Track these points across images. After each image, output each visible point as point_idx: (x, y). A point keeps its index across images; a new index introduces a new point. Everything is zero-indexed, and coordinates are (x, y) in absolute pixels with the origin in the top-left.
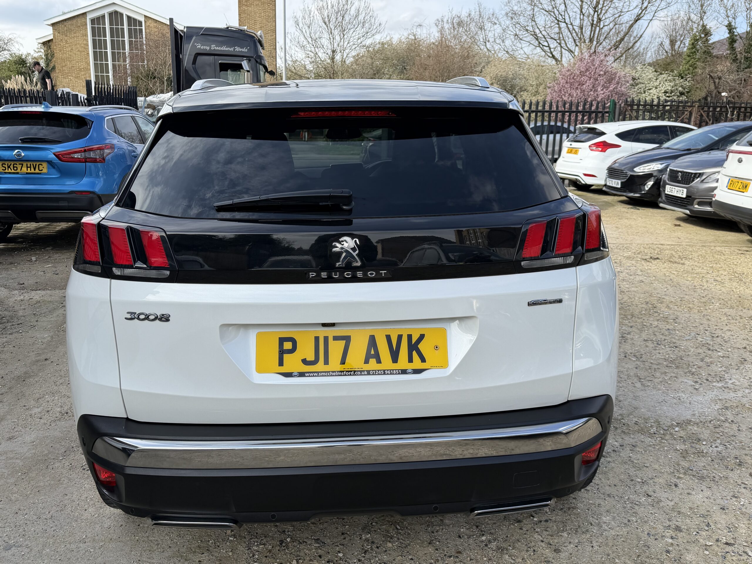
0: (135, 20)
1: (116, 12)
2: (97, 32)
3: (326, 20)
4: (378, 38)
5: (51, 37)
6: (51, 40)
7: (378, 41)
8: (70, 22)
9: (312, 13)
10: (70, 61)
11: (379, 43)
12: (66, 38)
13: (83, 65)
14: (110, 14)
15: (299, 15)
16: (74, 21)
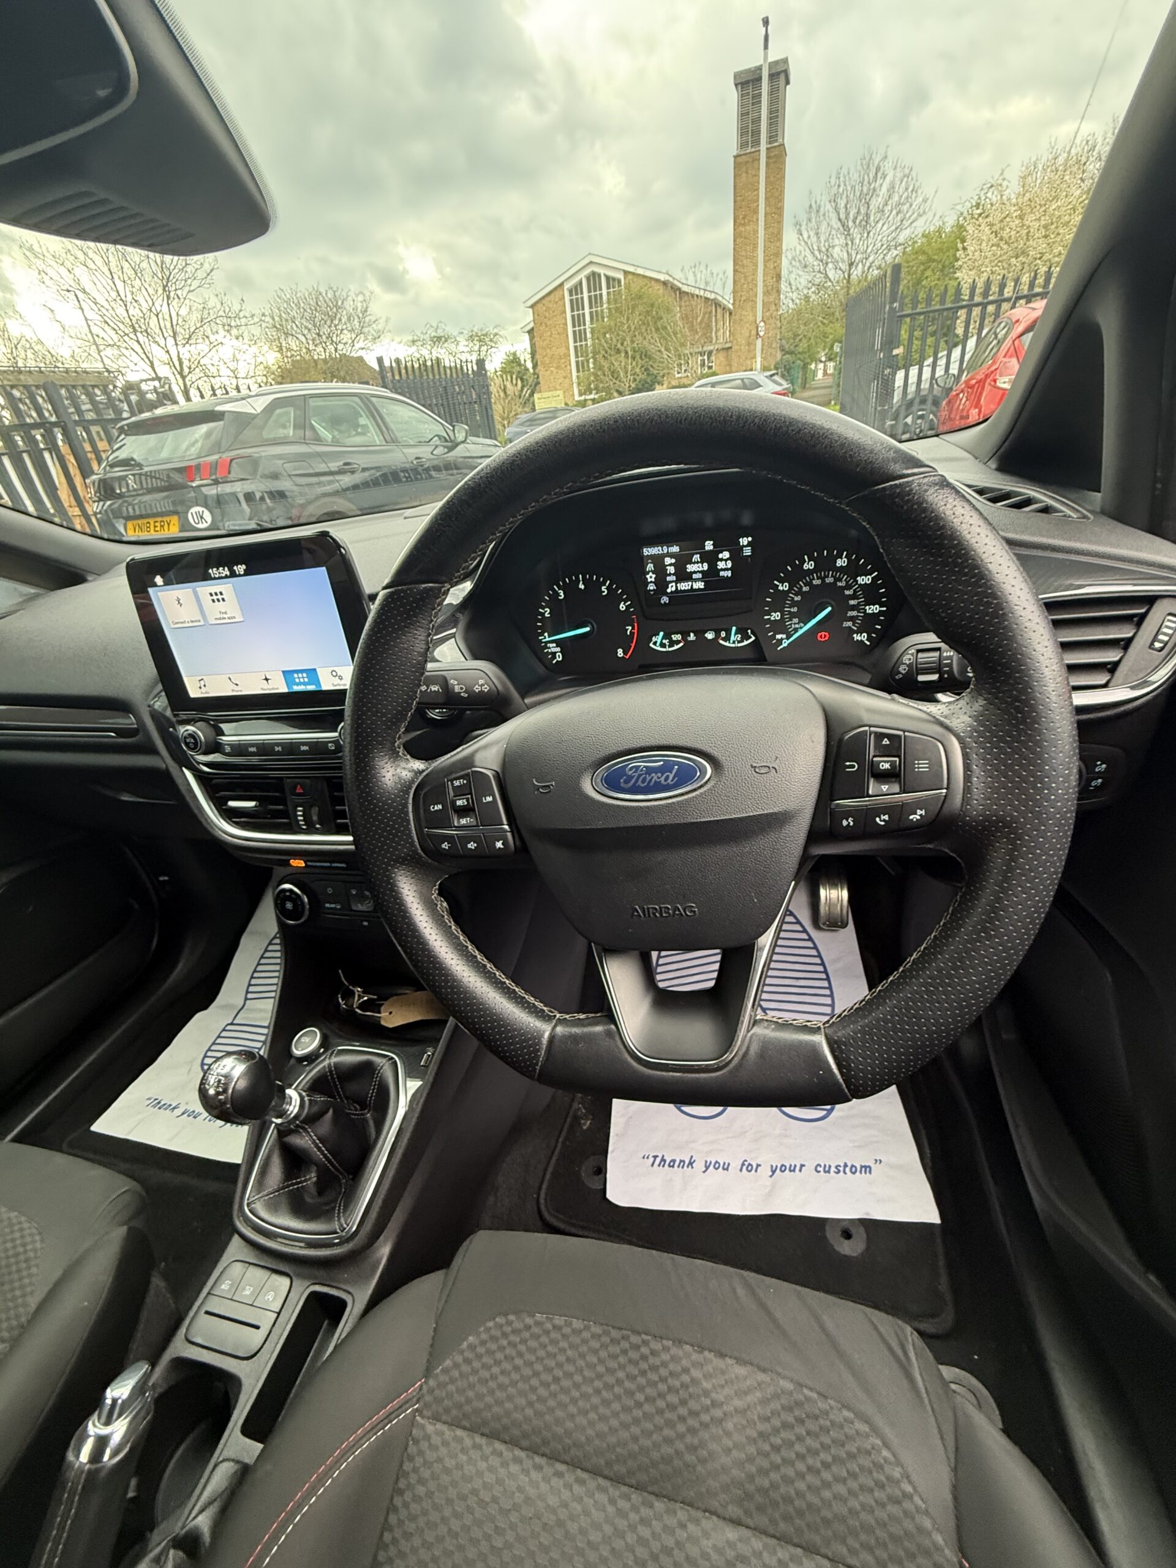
0: (614, 279)
1: (594, 274)
2: (577, 305)
3: (842, 216)
4: (921, 226)
5: (532, 325)
6: (532, 329)
7: (920, 231)
8: (547, 299)
9: (822, 210)
10: (550, 348)
11: (923, 236)
12: (546, 320)
13: (563, 350)
14: (588, 279)
15: (803, 217)
16: (552, 295)
